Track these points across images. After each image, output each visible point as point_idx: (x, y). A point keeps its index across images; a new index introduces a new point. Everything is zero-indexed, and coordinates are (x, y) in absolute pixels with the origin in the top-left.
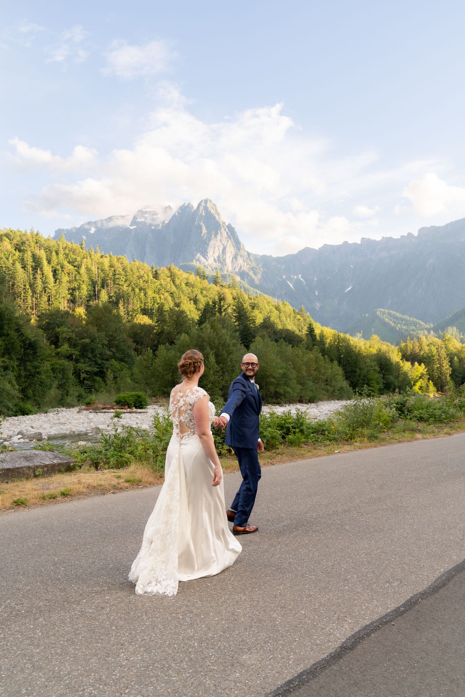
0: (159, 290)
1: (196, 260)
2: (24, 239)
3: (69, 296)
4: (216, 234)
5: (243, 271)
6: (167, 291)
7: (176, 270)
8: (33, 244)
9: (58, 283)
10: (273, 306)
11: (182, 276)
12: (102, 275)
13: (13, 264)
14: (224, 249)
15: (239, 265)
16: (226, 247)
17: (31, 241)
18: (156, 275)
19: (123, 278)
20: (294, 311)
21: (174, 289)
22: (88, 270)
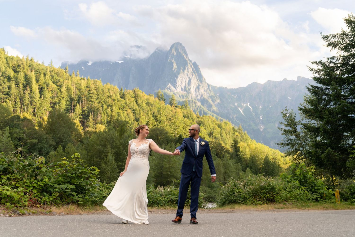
0: (124, 107)
1: (168, 89)
2: (20, 63)
3: (51, 109)
4: (184, 69)
5: (204, 99)
6: (130, 109)
7: (140, 93)
8: (26, 67)
9: (42, 98)
10: (216, 124)
11: (144, 96)
12: (79, 93)
14: (190, 81)
15: (201, 94)
16: (191, 79)
17: (25, 64)
18: (123, 96)
19: (95, 96)
20: (233, 129)
21: (136, 107)
22: (68, 89)
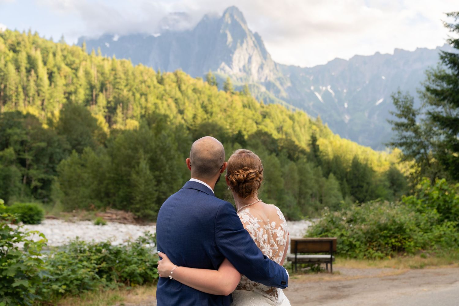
0: (163, 95)
1: (221, 69)
2: (20, 39)
3: (65, 100)
4: (242, 43)
5: (269, 82)
6: (171, 97)
7: (184, 76)
8: (28, 45)
9: (53, 86)
10: (287, 115)
11: (189, 80)
12: (101, 78)
13: (5, 65)
14: (250, 58)
15: (265, 75)
16: (252, 56)
17: (27, 41)
18: (161, 81)
19: (123, 82)
20: (309, 121)
21: (179, 95)
22: (87, 73)
